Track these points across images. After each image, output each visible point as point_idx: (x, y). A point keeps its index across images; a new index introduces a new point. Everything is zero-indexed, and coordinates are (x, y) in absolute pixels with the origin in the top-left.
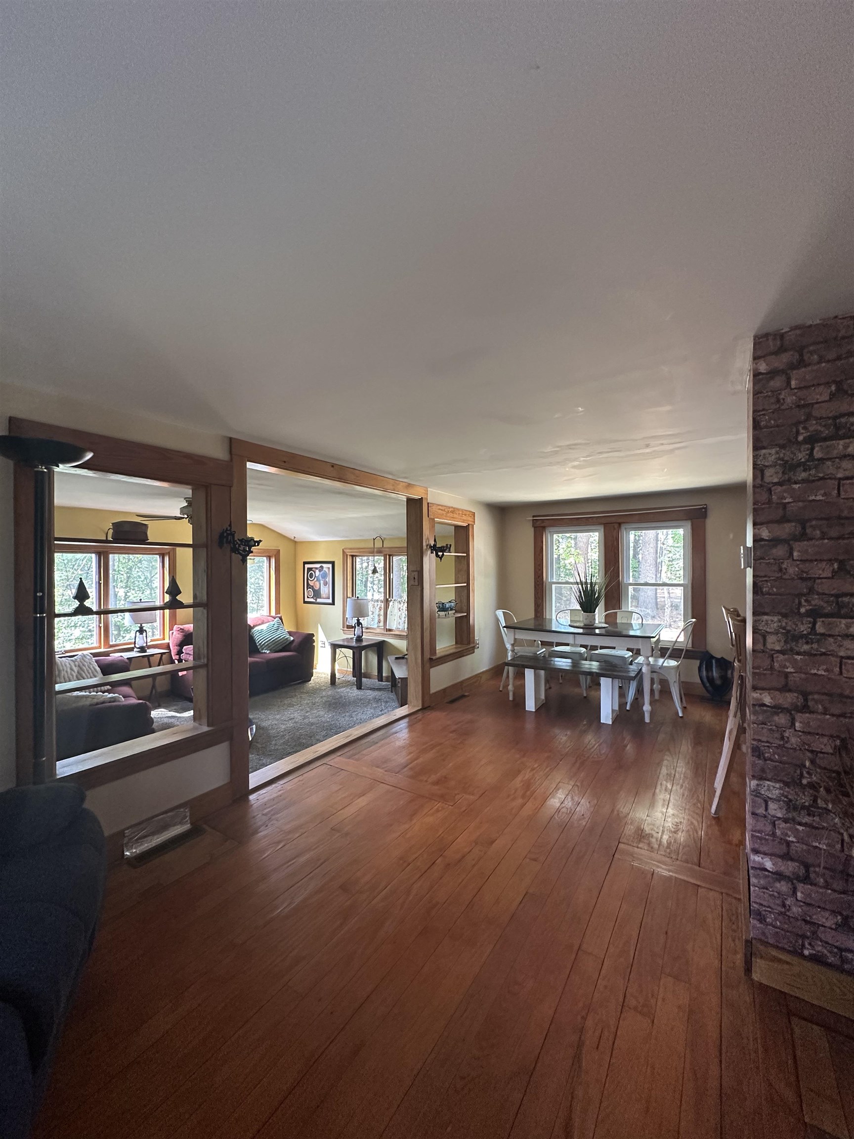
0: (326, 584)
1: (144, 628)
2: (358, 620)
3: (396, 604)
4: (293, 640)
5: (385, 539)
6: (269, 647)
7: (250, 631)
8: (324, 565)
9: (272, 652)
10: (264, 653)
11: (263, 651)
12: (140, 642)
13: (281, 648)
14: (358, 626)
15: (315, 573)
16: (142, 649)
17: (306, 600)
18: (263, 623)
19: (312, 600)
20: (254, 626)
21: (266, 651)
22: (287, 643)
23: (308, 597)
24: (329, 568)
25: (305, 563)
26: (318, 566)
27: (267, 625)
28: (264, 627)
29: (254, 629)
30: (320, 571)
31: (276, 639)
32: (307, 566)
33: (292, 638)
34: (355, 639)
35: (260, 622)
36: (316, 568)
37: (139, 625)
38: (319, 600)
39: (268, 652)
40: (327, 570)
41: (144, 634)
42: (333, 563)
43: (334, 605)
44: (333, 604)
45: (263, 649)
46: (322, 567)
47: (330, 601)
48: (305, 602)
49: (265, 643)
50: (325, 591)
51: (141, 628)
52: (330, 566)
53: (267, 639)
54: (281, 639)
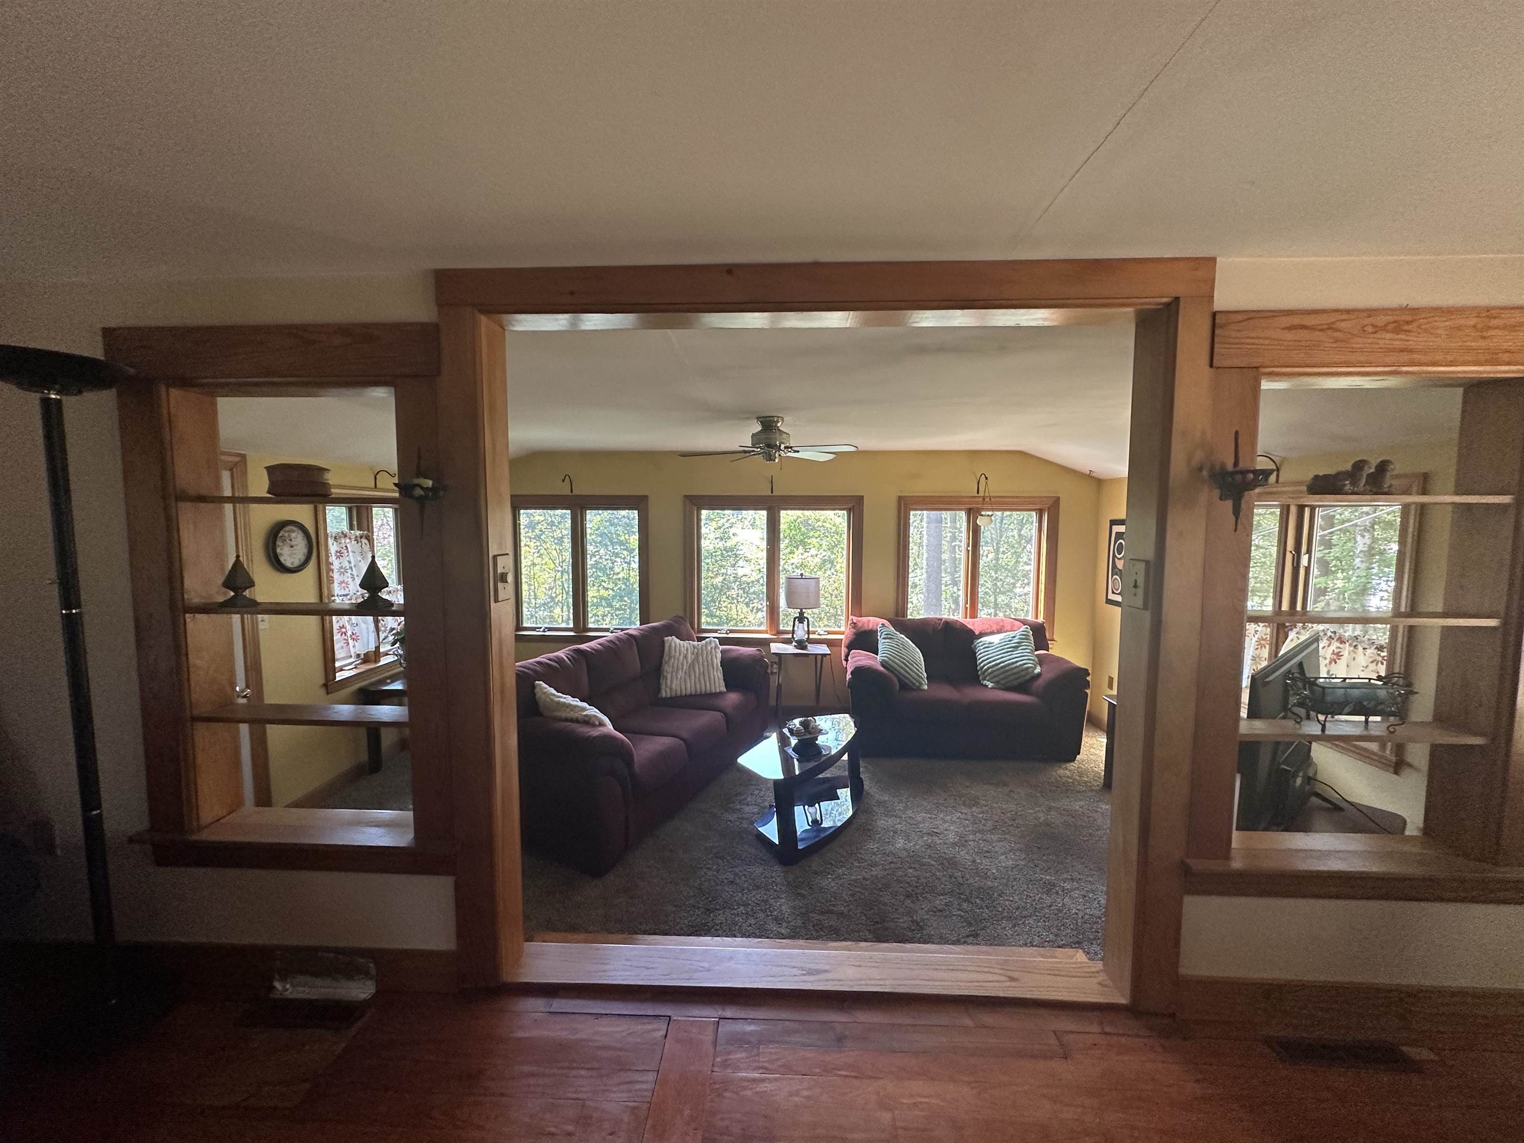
1: (805, 615)
4: (1039, 675)
6: (995, 677)
7: (972, 643)
9: (1000, 689)
10: (986, 686)
11: (985, 682)
12: (800, 634)
13: (1016, 683)
16: (801, 644)
17: (1111, 597)
18: (999, 632)
19: (1119, 599)
20: (982, 635)
21: (988, 683)
22: (1028, 677)
23: (1113, 592)
25: (1114, 522)
27: (1001, 636)
28: (995, 639)
29: (980, 640)
31: (1009, 665)
32: (1116, 529)
33: (1038, 670)
35: (994, 628)
37: (799, 610)
39: (990, 685)
41: (806, 623)
45: (984, 679)
48: (1109, 602)
49: (989, 668)
51: (801, 613)
53: (994, 661)
54: (1016, 667)
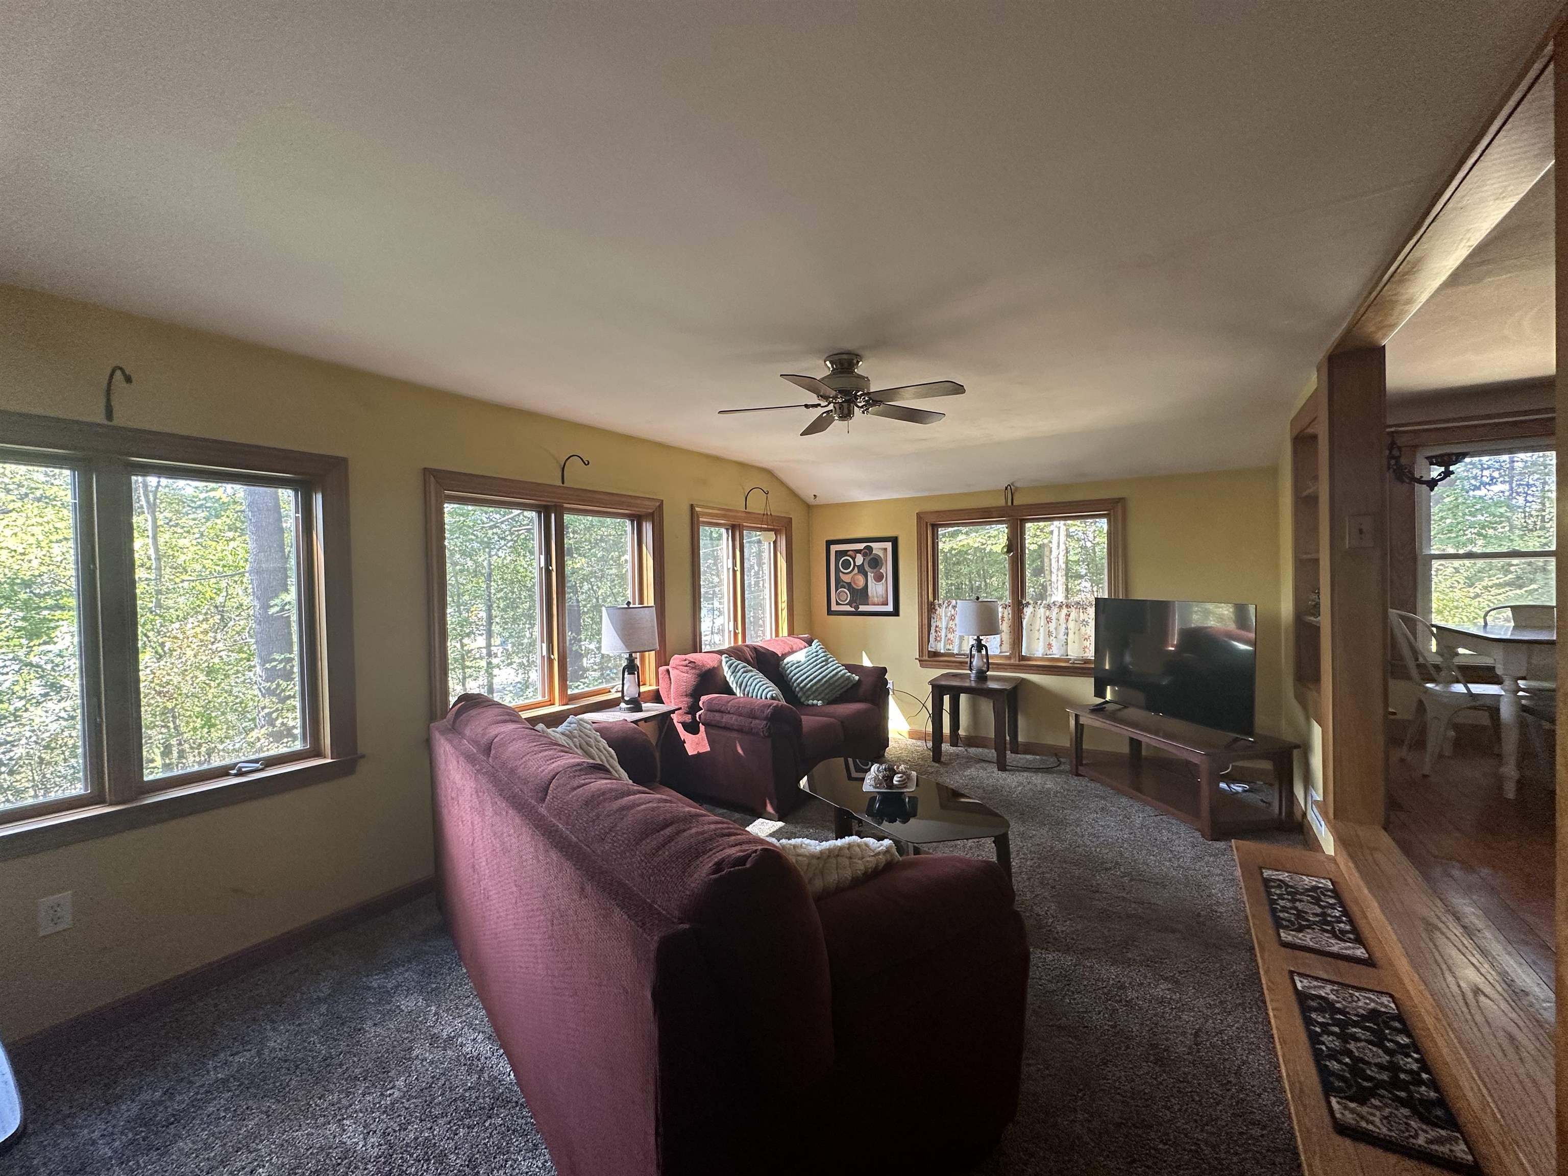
0: (879, 578)
2: (979, 641)
3: (1041, 611)
4: (859, 681)
5: (1017, 489)
6: (820, 694)
7: (781, 665)
8: (874, 545)
9: (826, 704)
10: (813, 705)
11: (810, 702)
12: (631, 690)
13: (839, 695)
14: (979, 651)
15: (854, 559)
16: (635, 705)
17: (834, 607)
18: (797, 650)
19: (848, 608)
20: (785, 656)
21: (815, 702)
22: (849, 686)
23: (838, 604)
24: (885, 549)
25: (829, 543)
26: (861, 546)
27: (804, 653)
28: (801, 657)
29: (785, 661)
30: (865, 555)
31: (831, 678)
32: (834, 548)
33: (856, 677)
34: (973, 676)
35: (790, 649)
36: (859, 551)
38: (862, 608)
39: (820, 702)
40: (881, 554)
42: (894, 541)
43: (898, 615)
44: (896, 613)
45: (808, 698)
46: (870, 549)
47: (890, 608)
48: (830, 612)
49: (812, 686)
50: (878, 590)
51: (630, 660)
52: (889, 545)
53: (815, 678)
54: (839, 678)
